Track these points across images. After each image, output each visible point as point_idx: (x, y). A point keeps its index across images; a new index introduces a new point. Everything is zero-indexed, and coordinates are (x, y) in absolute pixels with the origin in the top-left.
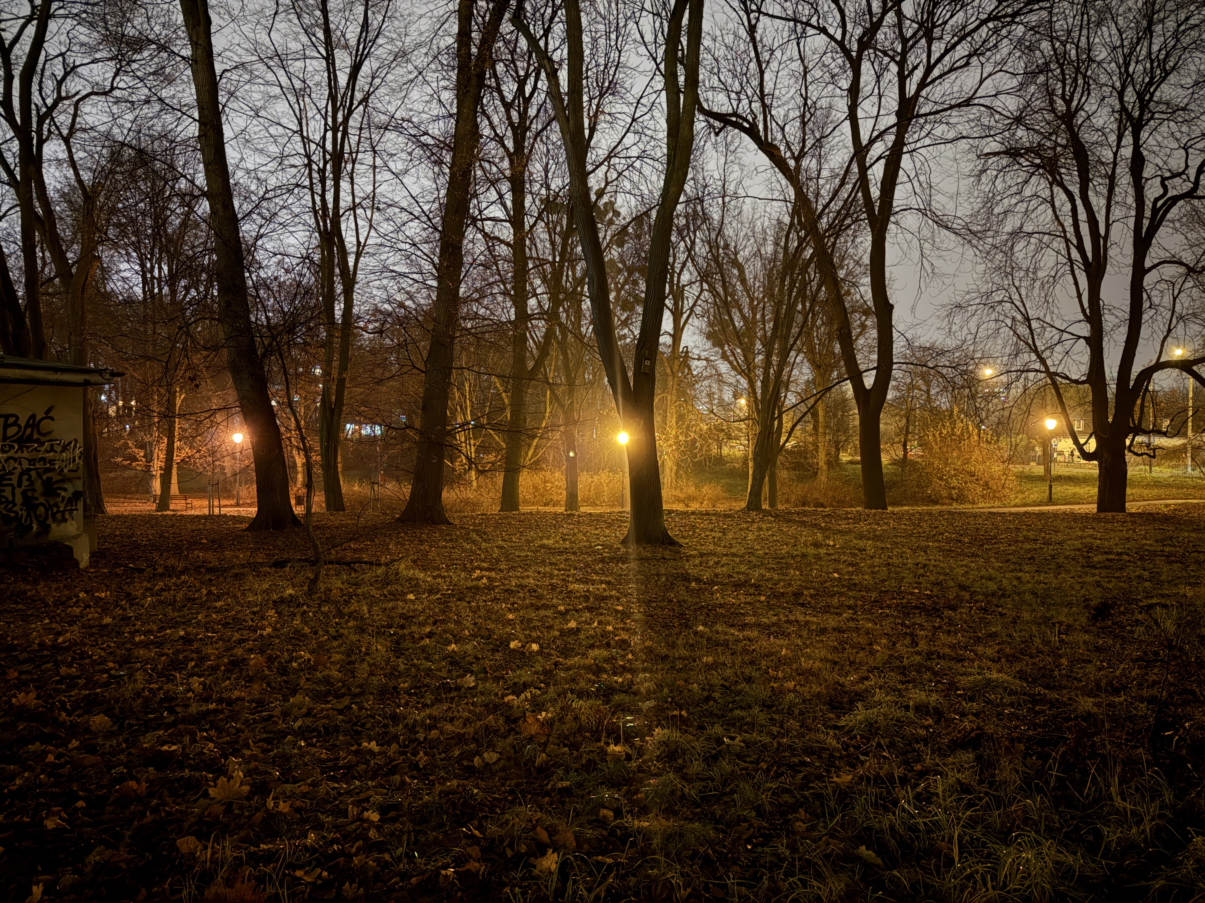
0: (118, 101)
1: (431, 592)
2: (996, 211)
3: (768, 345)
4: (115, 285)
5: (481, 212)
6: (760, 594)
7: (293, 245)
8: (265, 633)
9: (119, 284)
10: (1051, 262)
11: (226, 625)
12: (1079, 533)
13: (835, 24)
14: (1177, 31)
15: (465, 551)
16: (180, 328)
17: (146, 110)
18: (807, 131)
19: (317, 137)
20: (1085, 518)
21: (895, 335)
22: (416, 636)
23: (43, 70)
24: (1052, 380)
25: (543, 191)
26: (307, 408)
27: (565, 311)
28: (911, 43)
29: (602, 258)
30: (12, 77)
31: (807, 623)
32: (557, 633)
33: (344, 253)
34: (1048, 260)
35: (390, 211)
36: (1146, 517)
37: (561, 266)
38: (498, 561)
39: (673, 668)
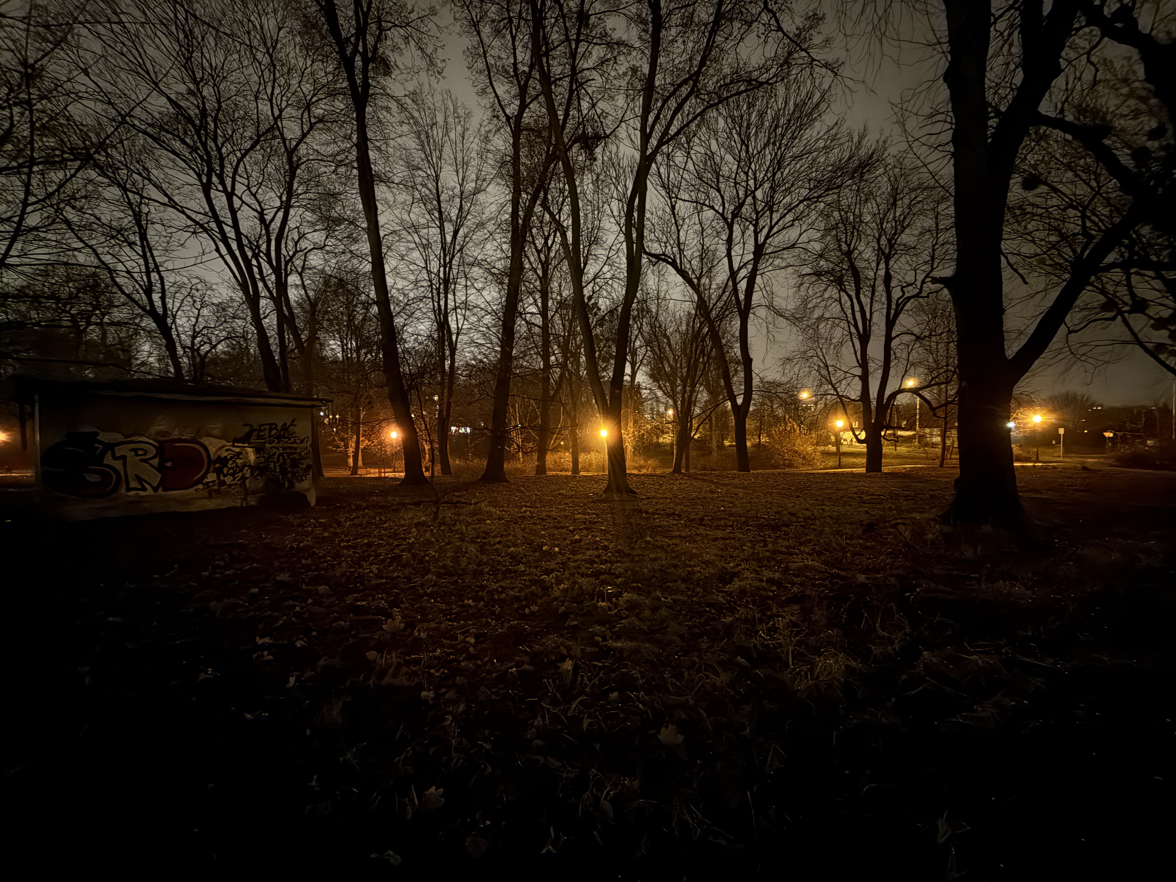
0: (328, 252)
1: (499, 519)
2: (809, 306)
3: (684, 381)
4: (327, 353)
5: (524, 309)
6: (681, 520)
7: (423, 330)
8: (411, 541)
9: (329, 352)
11: (389, 537)
12: (856, 484)
13: (719, 204)
14: (910, 204)
15: (517, 497)
16: (363, 376)
17: (343, 257)
18: (704, 264)
19: (435, 271)
20: (860, 475)
21: (754, 375)
22: (492, 543)
23: (287, 236)
24: (841, 399)
25: (559, 298)
26: (431, 418)
27: (571, 363)
28: (761, 214)
29: (591, 333)
30: (271, 240)
31: (707, 535)
32: (569, 542)
33: (450, 333)
34: (838, 333)
35: (475, 310)
36: (893, 475)
37: (569, 339)
38: (535, 502)
39: (633, 560)
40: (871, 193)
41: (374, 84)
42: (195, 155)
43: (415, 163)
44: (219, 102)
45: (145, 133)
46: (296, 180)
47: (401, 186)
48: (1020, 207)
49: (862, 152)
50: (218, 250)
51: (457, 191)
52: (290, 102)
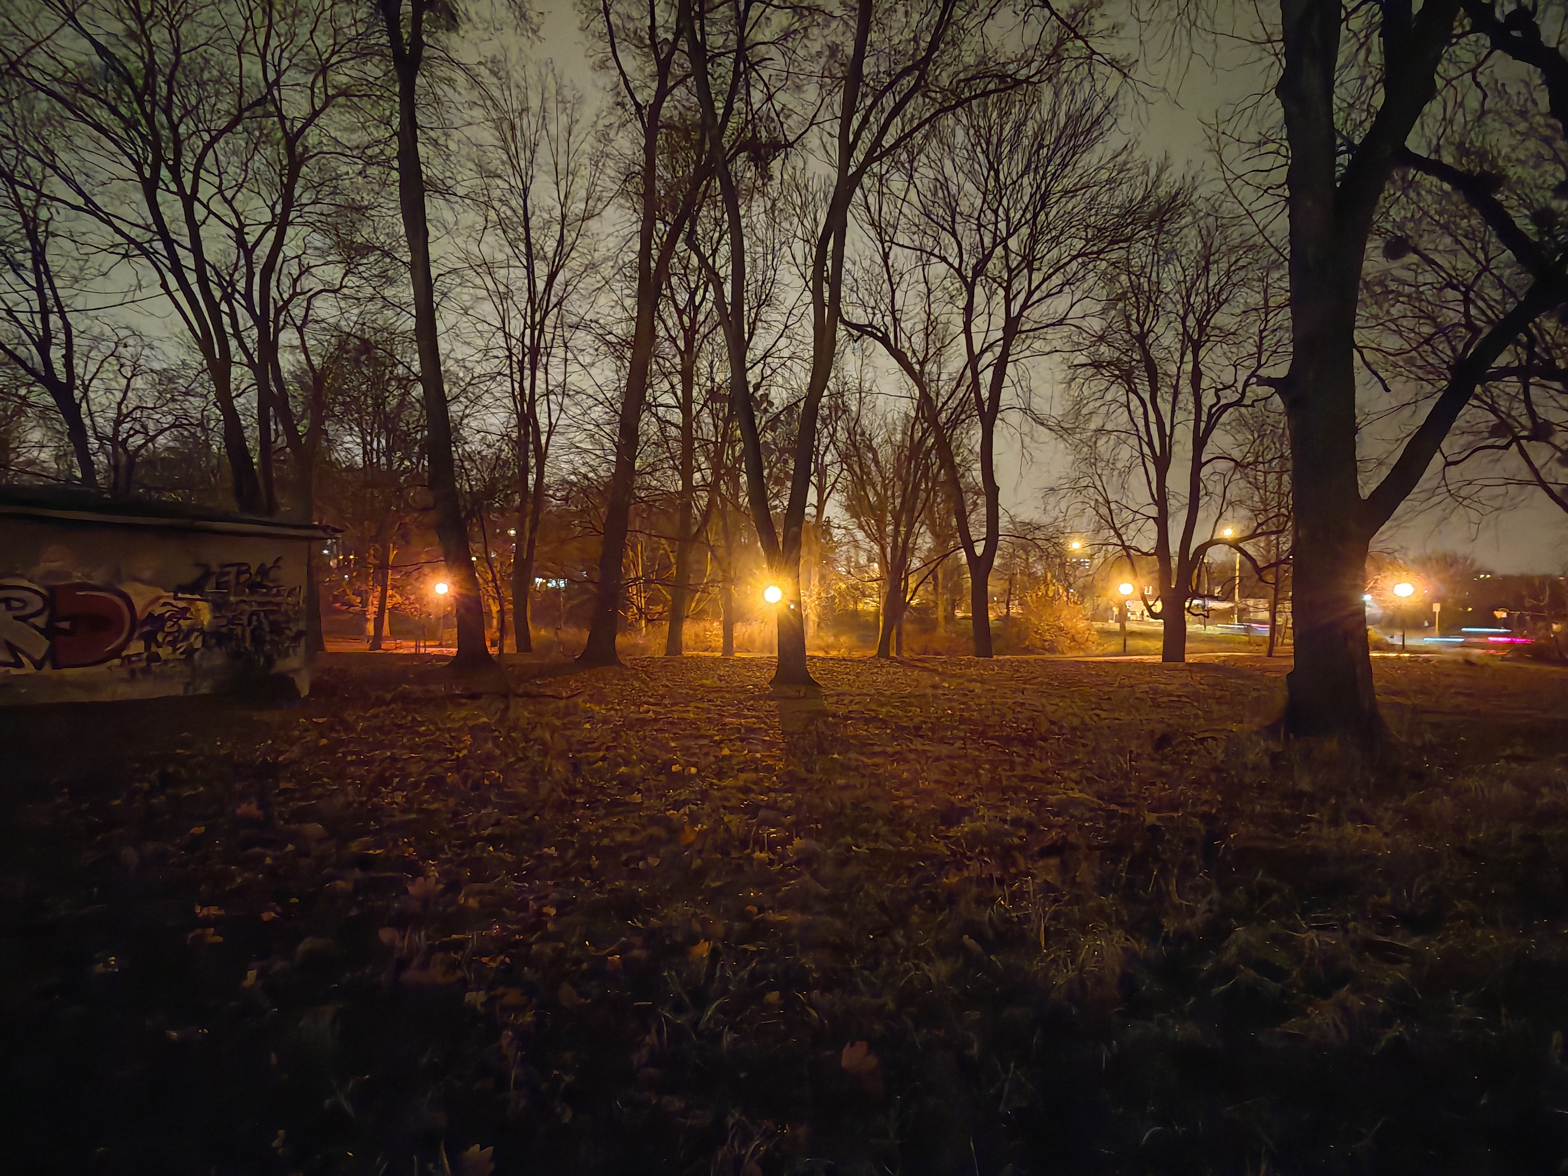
0: (346, 297)
1: (604, 722)
2: (1083, 412)
3: (897, 518)
4: (339, 455)
5: (655, 399)
6: (887, 728)
7: (494, 425)
8: (461, 754)
9: (343, 454)
10: (1127, 456)
11: (428, 748)
12: (1147, 679)
13: (954, 255)
14: (1228, 270)
15: (635, 688)
16: (394, 493)
17: (370, 307)
18: (930, 341)
19: (518, 334)
20: (1153, 666)
21: (1001, 511)
22: (591, 759)
23: (281, 269)
24: (1127, 552)
25: (709, 383)
26: (502, 563)
27: (725, 484)
28: (1015, 272)
29: (759, 441)
30: (254, 274)
31: (924, 751)
32: (712, 759)
33: (537, 432)
34: (1125, 453)
35: (579, 397)
36: (1201, 666)
37: (722, 446)
38: (663, 697)
39: (810, 789)
40: (1174, 251)
41: (431, 42)
42: (133, 133)
43: (492, 167)
44: (177, 52)
45: (50, 93)
46: (301, 182)
47: (467, 201)
48: (1381, 283)
49: (1162, 191)
50: (164, 285)
51: (557, 213)
52: (294, 61)
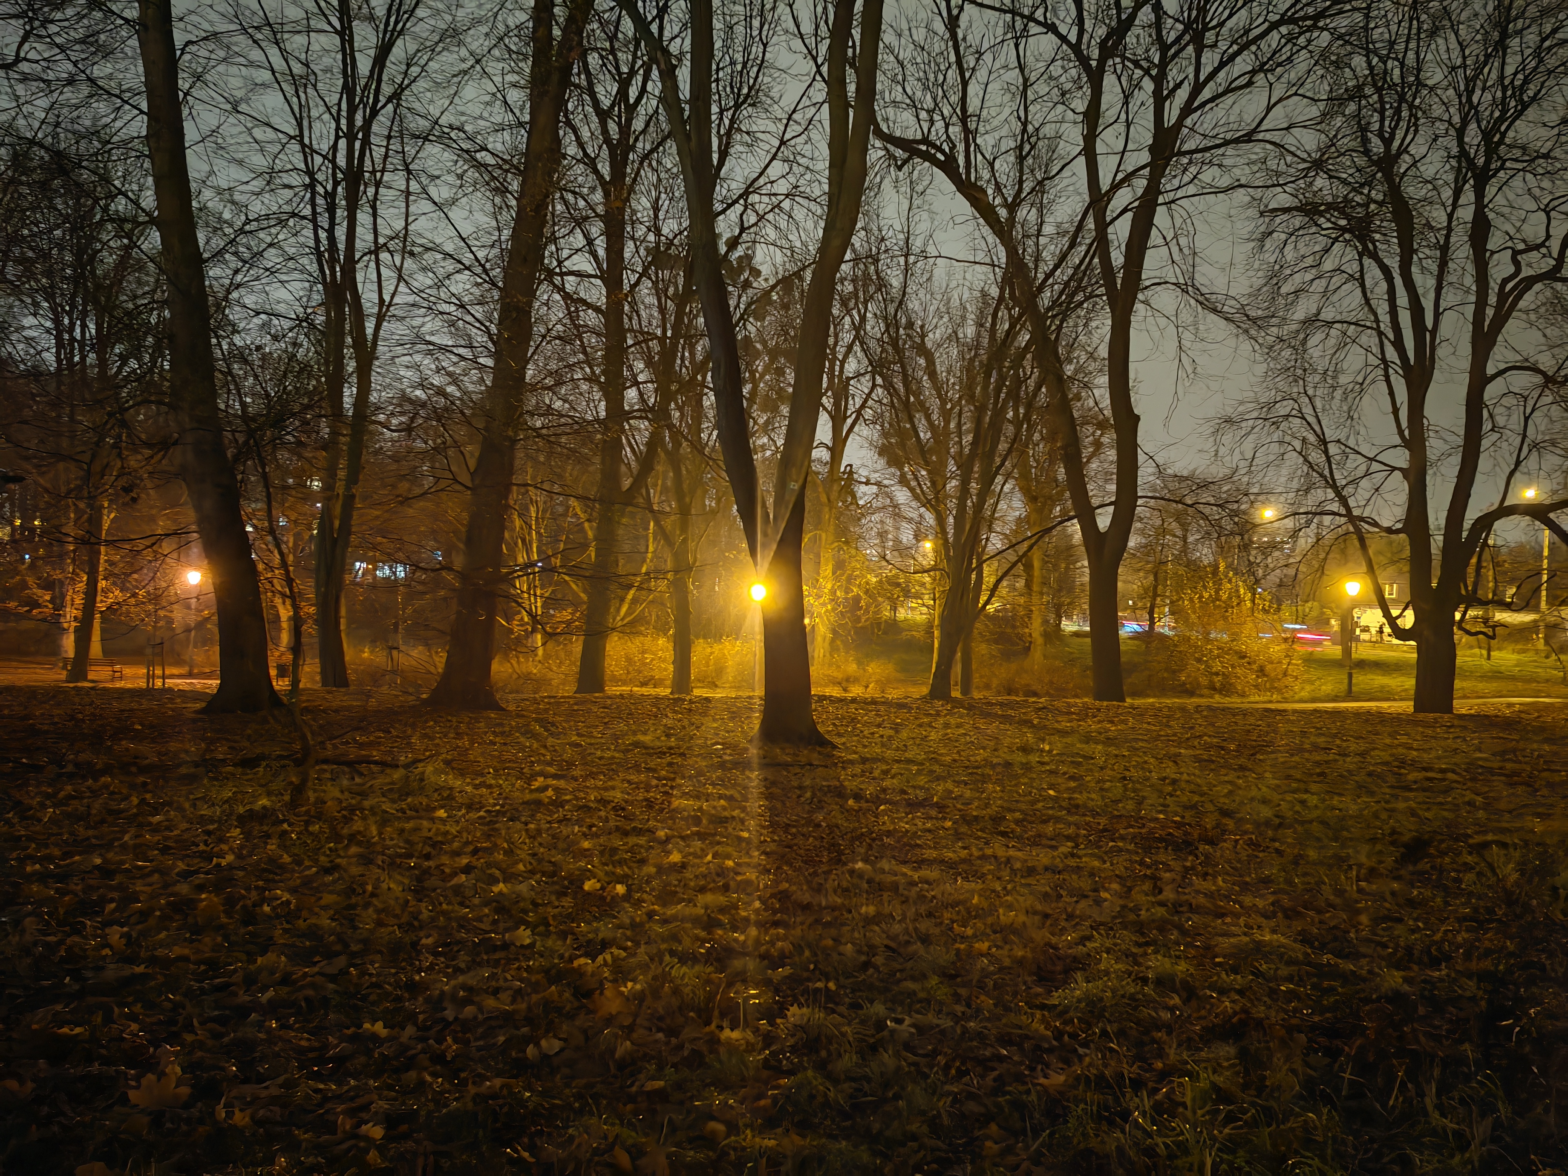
0: (25, 78)
1: (470, 807)
2: (1284, 290)
3: (965, 467)
4: (15, 348)
5: (560, 263)
6: (945, 818)
7: (285, 302)
8: (224, 863)
9: (20, 347)
10: (1359, 363)
11: (165, 850)
12: (1388, 741)
13: (1069, 20)
14: (1540, 47)
15: (522, 749)
16: (111, 415)
17: (69, 95)
18: (1026, 170)
19: (325, 147)
20: (1397, 719)
21: (1141, 458)
22: (447, 870)
24: (1356, 527)
25: (651, 237)
26: (298, 536)
27: (680, 409)
28: (1173, 51)
29: (734, 336)
31: (1008, 860)
32: (653, 870)
33: (359, 316)
34: (1354, 360)
35: (429, 257)
36: (1481, 720)
37: (675, 345)
38: (570, 764)
39: (817, 921)
40: (1446, 14)
